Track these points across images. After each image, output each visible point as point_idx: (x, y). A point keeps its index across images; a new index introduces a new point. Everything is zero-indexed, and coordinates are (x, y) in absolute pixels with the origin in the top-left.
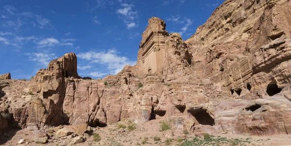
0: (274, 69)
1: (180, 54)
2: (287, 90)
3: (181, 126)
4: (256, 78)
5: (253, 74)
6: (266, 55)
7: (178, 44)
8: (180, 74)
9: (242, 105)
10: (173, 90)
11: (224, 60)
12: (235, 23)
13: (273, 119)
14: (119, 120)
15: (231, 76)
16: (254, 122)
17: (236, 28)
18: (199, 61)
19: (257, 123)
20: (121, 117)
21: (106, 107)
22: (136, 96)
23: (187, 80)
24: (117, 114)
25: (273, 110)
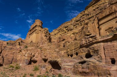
0: (90, 47)
1: (47, 37)
2: (95, 56)
3: (44, 69)
4: (81, 50)
5: (80, 48)
6: (87, 41)
7: (47, 33)
8: (46, 45)
9: (74, 61)
10: (43, 51)
11: (66, 42)
12: (69, 30)
13: (92, 68)
14: (11, 63)
15: (69, 48)
16: (83, 69)
17: (69, 32)
18: (54, 42)
19: (84, 70)
20: (13, 62)
21: (4, 55)
22: (23, 52)
23: (49, 48)
24: (10, 60)
25: (92, 64)
